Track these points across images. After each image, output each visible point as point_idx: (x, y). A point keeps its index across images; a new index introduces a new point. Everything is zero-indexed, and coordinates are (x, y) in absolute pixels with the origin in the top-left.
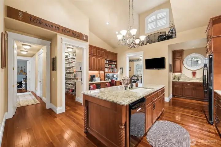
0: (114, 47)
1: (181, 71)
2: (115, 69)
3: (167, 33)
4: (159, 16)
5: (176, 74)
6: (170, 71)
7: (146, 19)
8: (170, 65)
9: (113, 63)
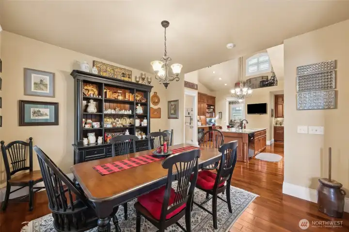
0: (212, 90)
1: (283, 116)
2: (214, 113)
3: (269, 78)
4: (261, 59)
5: (278, 119)
6: (272, 116)
7: (246, 60)
8: (272, 110)
9: (212, 107)
